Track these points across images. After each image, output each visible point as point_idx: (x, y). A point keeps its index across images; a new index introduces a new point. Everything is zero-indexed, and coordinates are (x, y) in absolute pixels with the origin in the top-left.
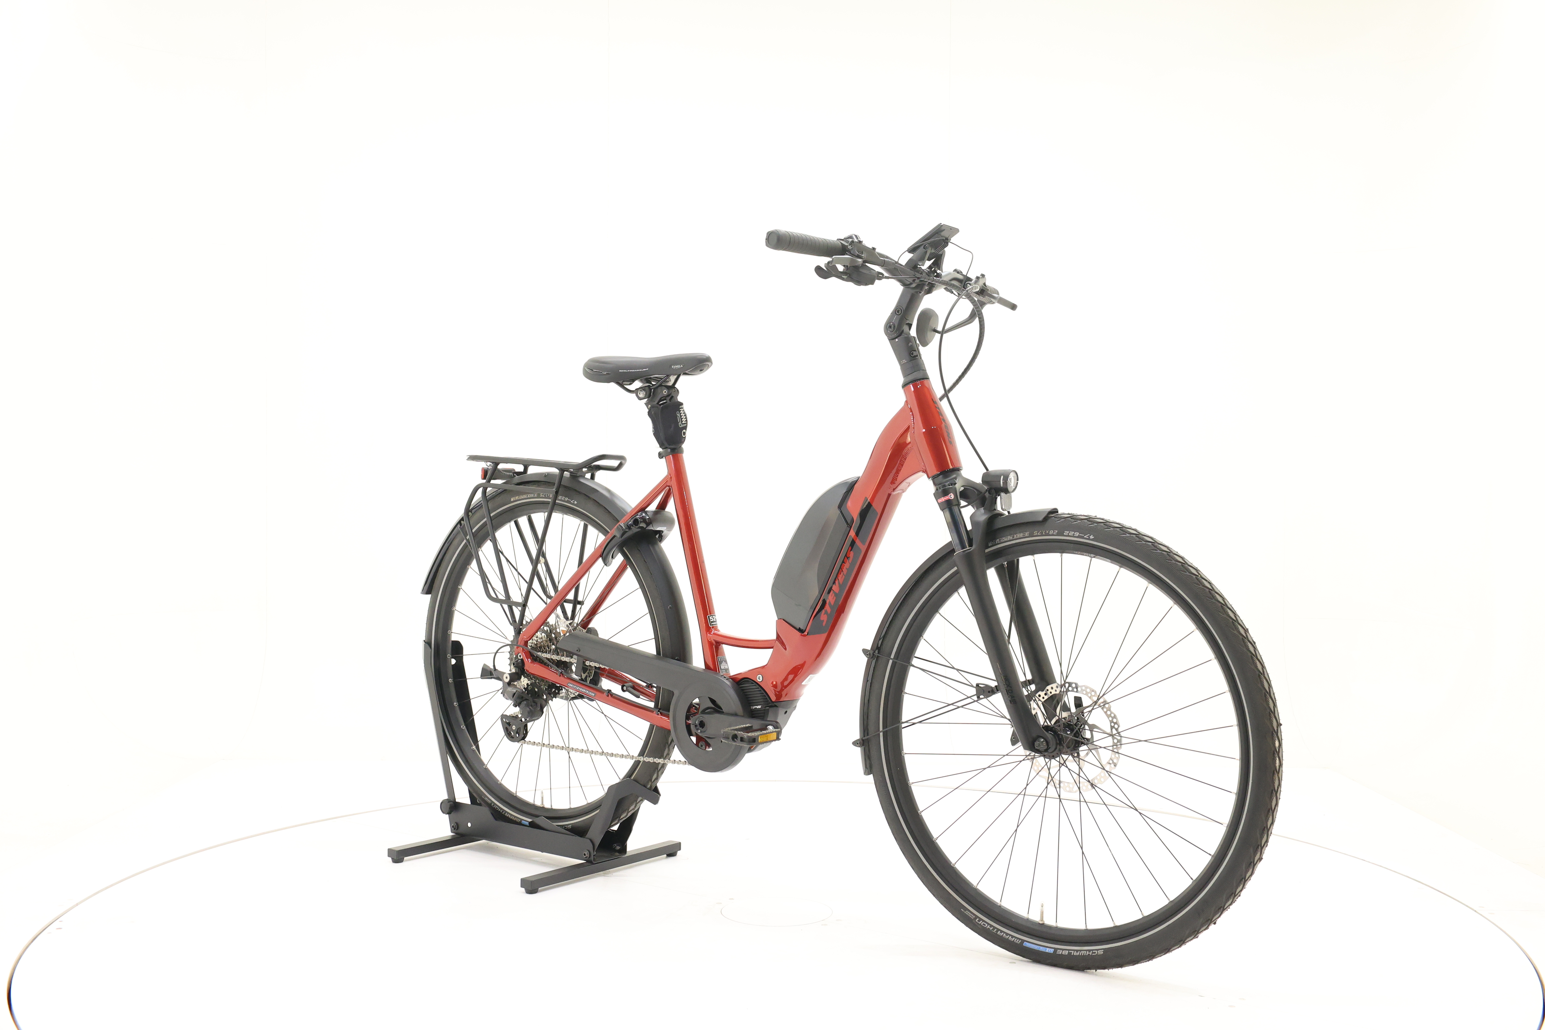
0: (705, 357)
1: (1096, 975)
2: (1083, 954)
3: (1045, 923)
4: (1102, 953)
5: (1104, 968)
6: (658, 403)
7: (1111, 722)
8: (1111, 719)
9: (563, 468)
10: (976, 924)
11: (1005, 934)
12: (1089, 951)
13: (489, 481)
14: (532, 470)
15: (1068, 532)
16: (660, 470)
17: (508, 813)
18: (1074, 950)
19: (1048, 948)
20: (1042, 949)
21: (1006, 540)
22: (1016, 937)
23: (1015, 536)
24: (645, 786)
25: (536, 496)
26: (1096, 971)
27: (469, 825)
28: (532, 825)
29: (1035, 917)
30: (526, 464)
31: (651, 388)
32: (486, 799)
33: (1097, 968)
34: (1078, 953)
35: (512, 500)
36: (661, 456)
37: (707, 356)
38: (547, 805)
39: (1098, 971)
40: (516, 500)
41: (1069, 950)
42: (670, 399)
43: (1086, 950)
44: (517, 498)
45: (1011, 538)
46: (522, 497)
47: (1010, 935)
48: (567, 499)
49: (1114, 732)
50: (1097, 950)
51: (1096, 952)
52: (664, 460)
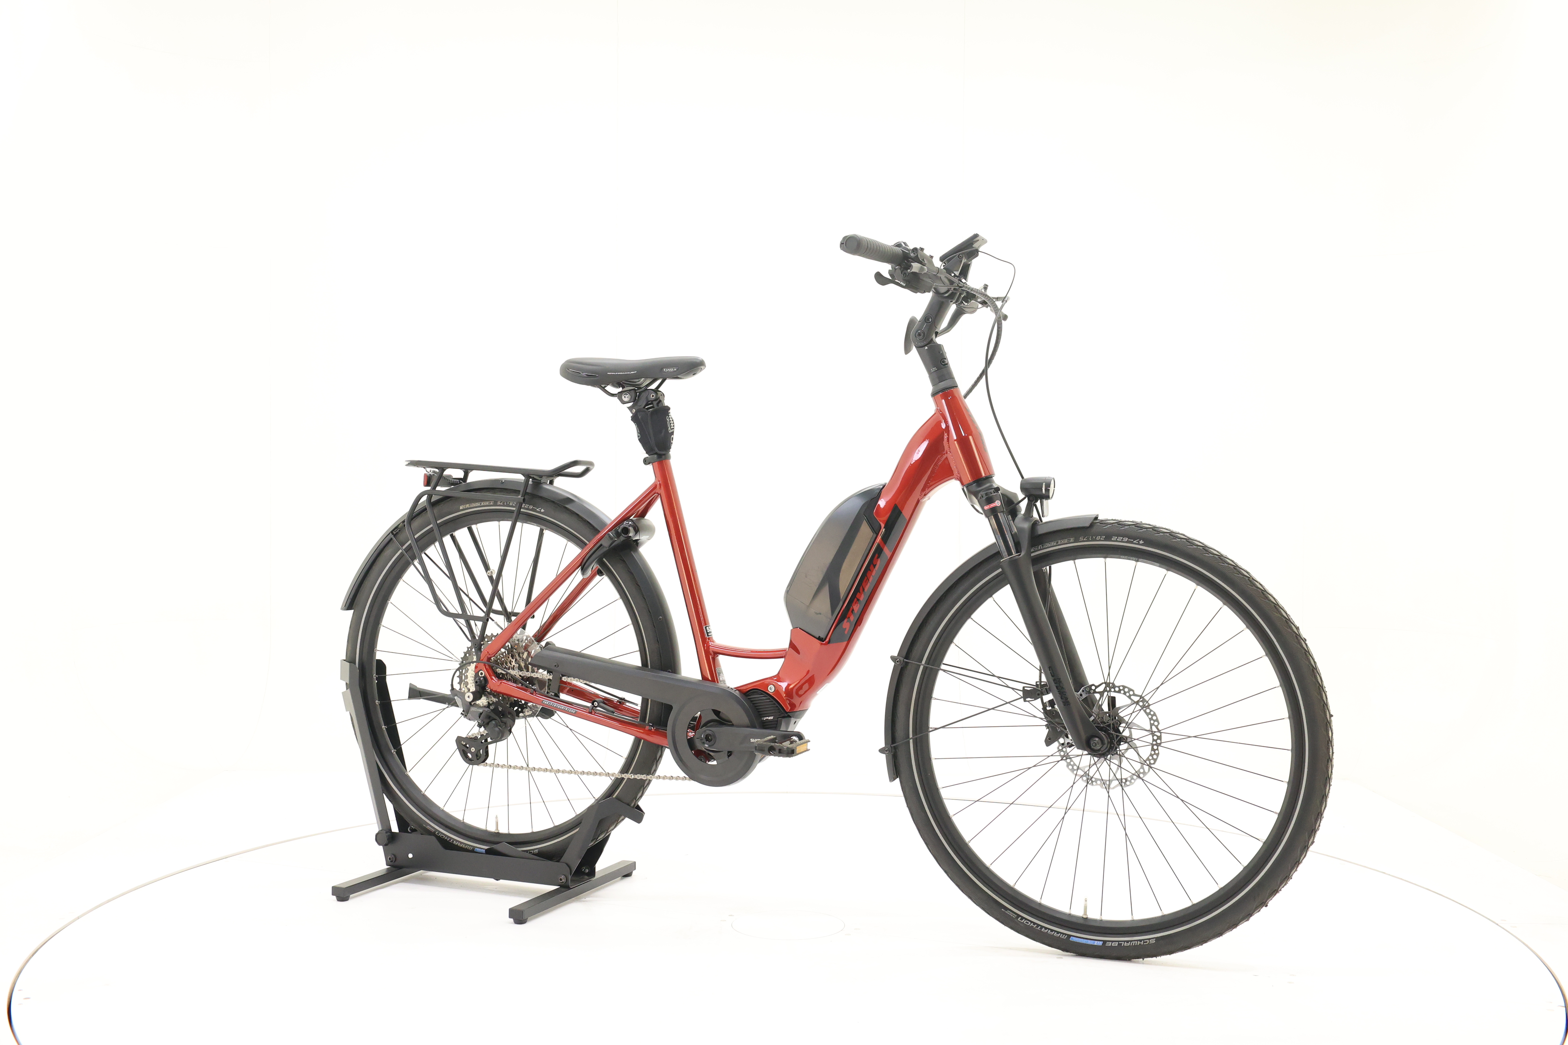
0: (698, 361)
1: (1143, 963)
2: (1134, 944)
3: (1089, 917)
4: (1154, 941)
5: (1152, 957)
6: (644, 407)
7: (1151, 719)
8: (1150, 716)
9: (527, 474)
10: (1018, 922)
11: (1049, 931)
12: (1140, 941)
13: (434, 488)
14: (475, 477)
15: (1116, 537)
16: (647, 477)
17: (457, 841)
18: (1124, 941)
19: (1096, 941)
20: (1090, 942)
21: (1049, 545)
22: (1061, 933)
23: (1059, 541)
24: (629, 805)
25: (491, 504)
26: (1143, 959)
27: (410, 856)
28: (488, 852)
29: (1077, 911)
30: (467, 469)
31: (637, 391)
32: (428, 827)
33: (1143, 956)
34: (1129, 944)
35: (461, 508)
36: (646, 462)
37: (700, 359)
38: (503, 830)
39: (1145, 959)
40: (465, 509)
41: (1118, 941)
42: (658, 404)
43: (1137, 941)
44: (467, 506)
45: (1055, 544)
46: (474, 505)
47: (1055, 931)
48: (531, 507)
49: (1154, 729)
50: (1149, 939)
51: (1148, 941)
52: (650, 467)
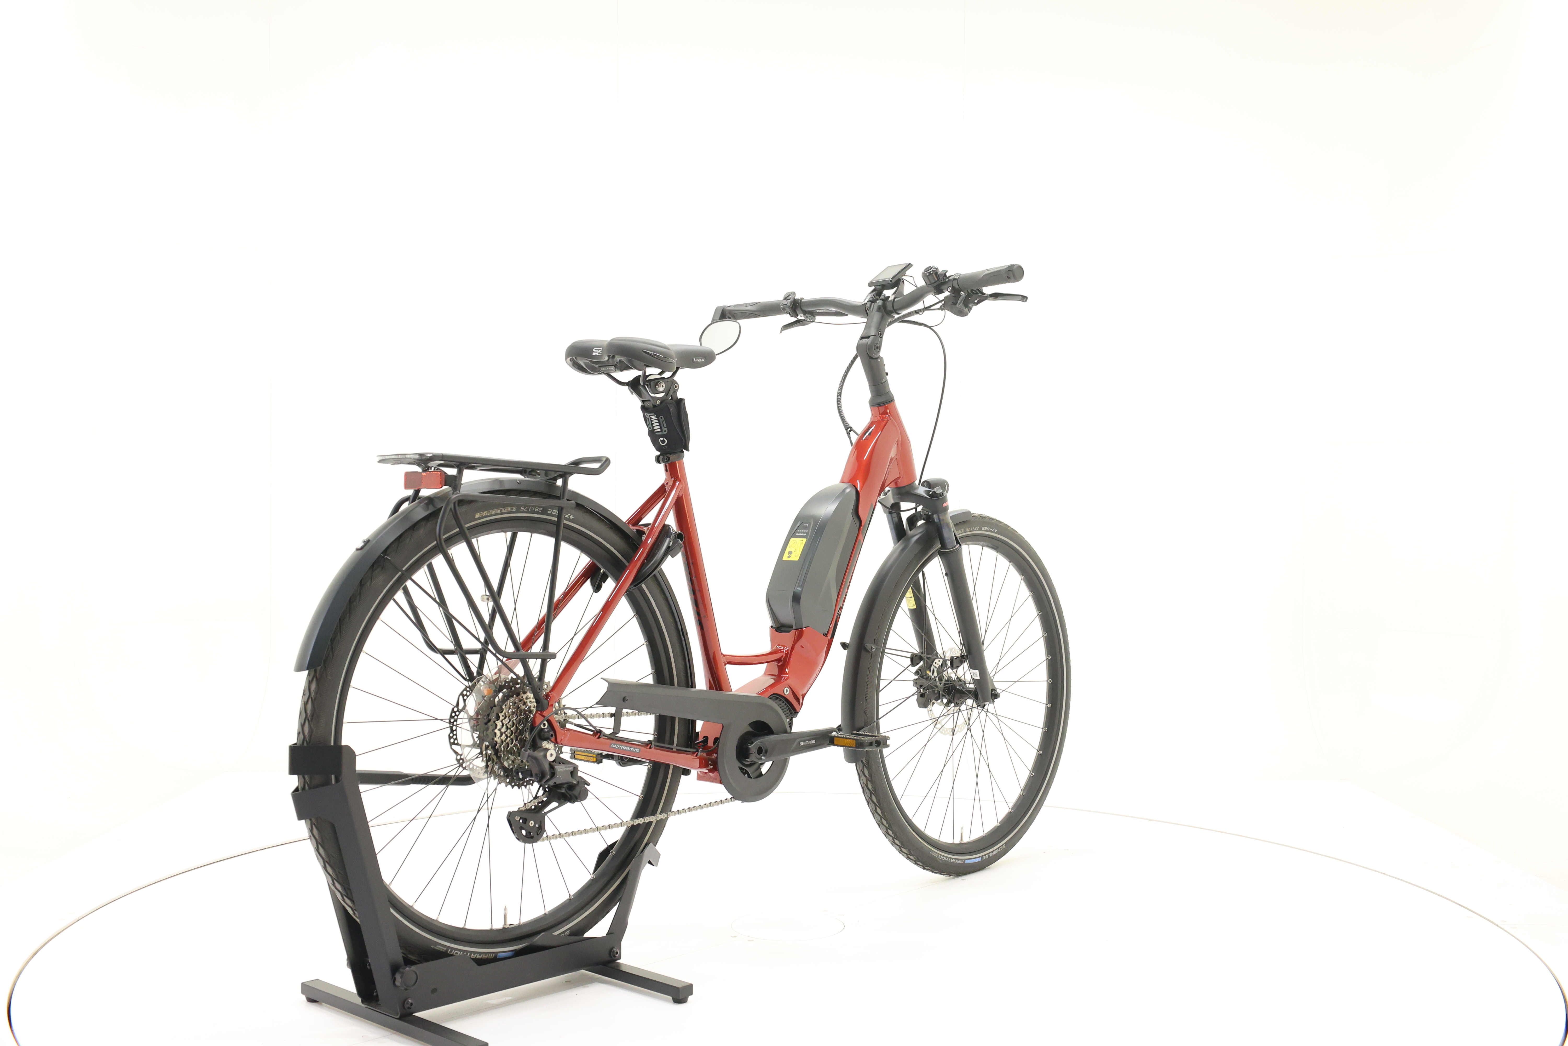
18: (991, 852)
50: (1002, 846)
